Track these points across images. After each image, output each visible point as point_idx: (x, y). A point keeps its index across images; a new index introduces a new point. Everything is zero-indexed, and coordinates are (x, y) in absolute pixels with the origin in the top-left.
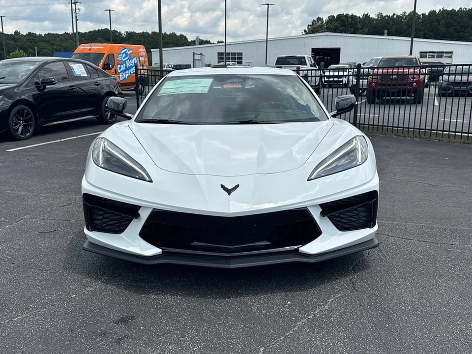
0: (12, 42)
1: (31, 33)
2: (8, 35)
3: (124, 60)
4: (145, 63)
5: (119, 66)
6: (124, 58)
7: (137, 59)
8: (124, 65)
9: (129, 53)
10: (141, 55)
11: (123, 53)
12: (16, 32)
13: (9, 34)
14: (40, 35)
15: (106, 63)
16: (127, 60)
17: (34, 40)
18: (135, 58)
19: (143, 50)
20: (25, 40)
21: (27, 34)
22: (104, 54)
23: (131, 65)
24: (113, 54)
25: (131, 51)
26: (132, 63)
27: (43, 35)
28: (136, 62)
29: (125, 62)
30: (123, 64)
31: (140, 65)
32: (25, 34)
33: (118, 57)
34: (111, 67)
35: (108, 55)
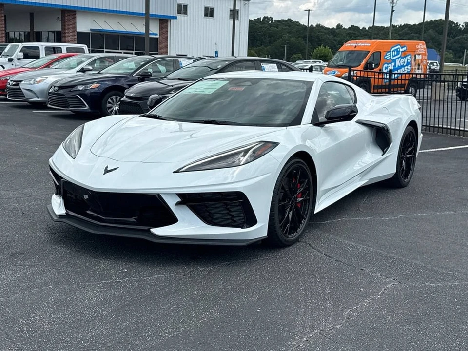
0: (331, 37)
1: (353, 26)
2: (329, 28)
3: (393, 58)
4: (422, 62)
5: (386, 65)
6: (393, 56)
7: (411, 58)
8: (393, 64)
9: (401, 50)
10: (419, 52)
11: (394, 51)
12: (339, 26)
13: (331, 28)
14: (363, 28)
15: (368, 62)
16: (398, 58)
17: (355, 34)
18: (410, 56)
19: (422, 47)
20: (345, 34)
21: (349, 28)
22: (369, 52)
23: (402, 64)
24: (380, 52)
25: (405, 48)
26: (404, 62)
27: (367, 29)
28: (409, 61)
29: (395, 61)
30: (391, 64)
31: (416, 65)
32: (347, 28)
33: (387, 55)
34: (374, 67)
35: (374, 53)
